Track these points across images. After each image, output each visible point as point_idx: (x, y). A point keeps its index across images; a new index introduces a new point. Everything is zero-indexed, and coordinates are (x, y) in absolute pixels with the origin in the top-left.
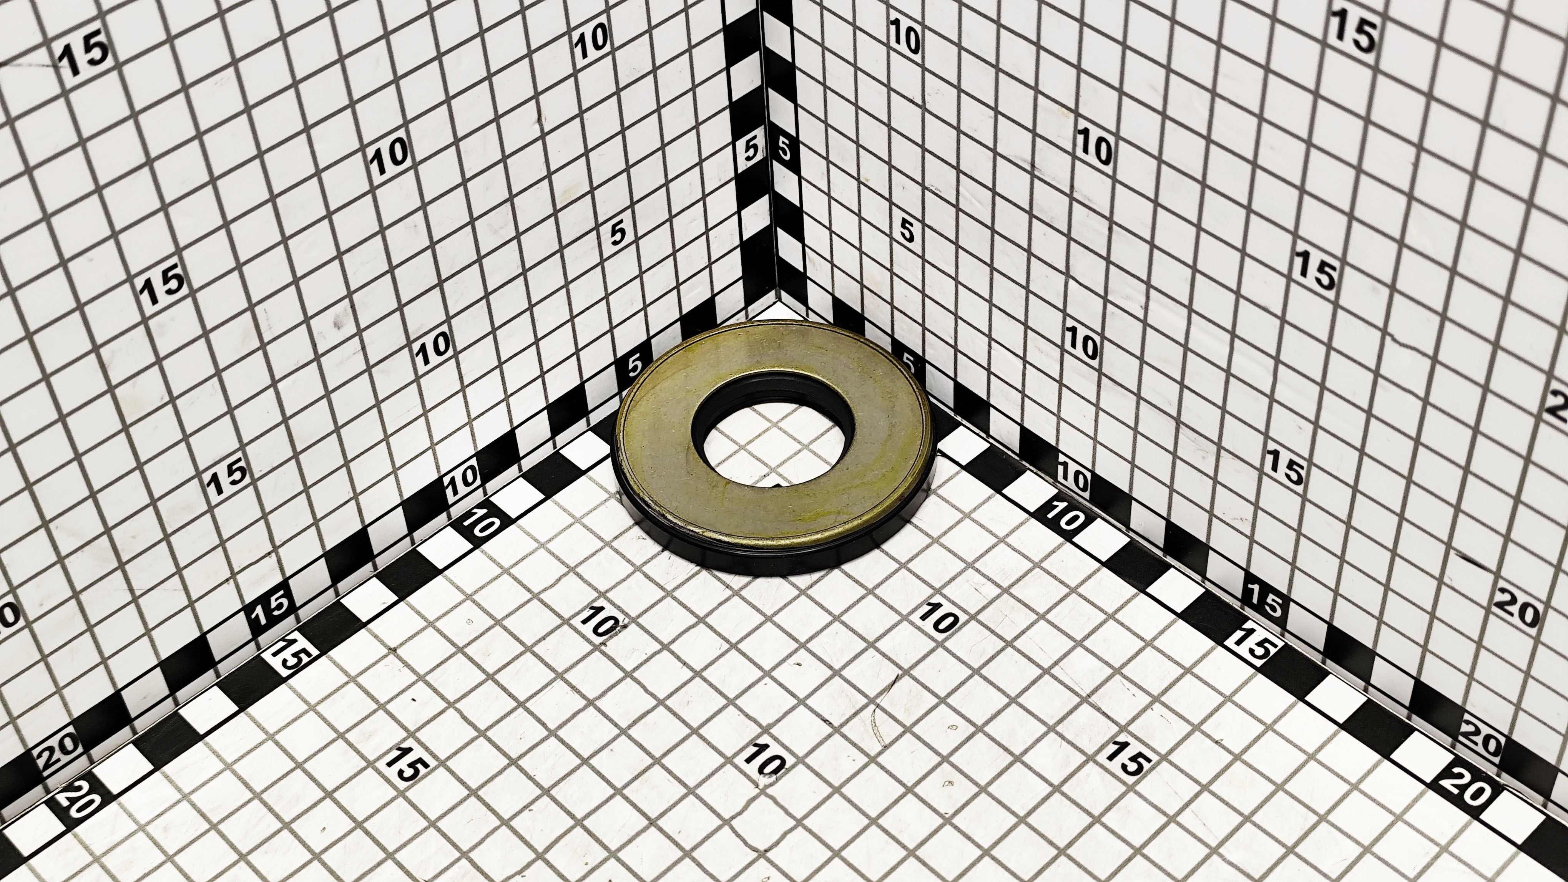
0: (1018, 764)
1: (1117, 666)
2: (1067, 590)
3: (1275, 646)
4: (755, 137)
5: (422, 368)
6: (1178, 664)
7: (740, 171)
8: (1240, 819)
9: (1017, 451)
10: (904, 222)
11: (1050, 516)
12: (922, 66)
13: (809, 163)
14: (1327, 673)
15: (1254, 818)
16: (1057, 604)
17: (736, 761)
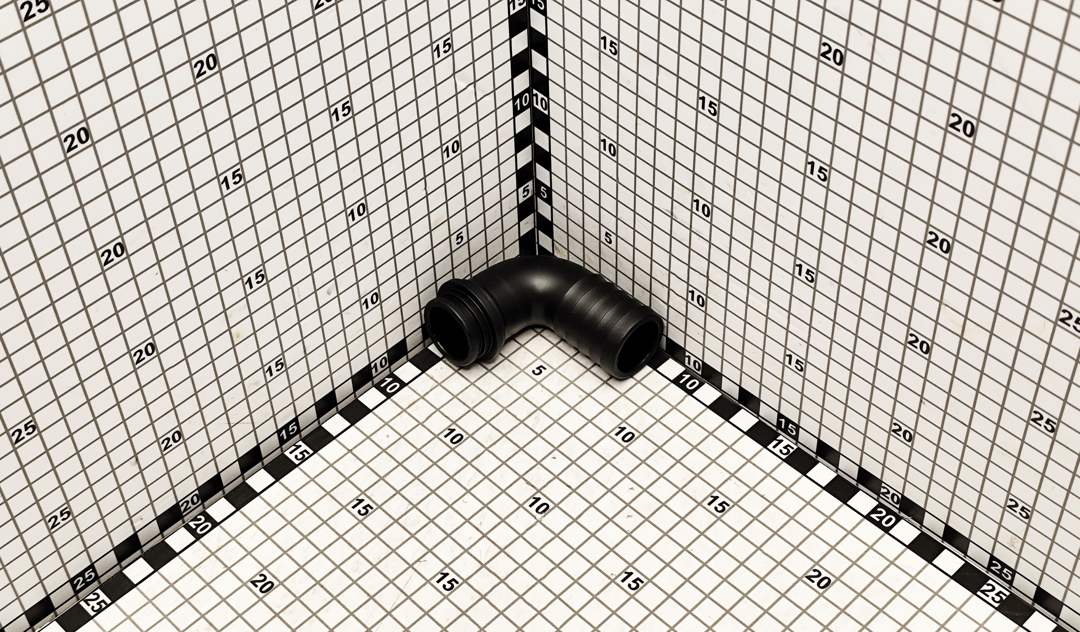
0: (664, 507)
1: (713, 458)
2: (689, 421)
3: (792, 449)
4: (528, 186)
5: (365, 311)
6: (744, 457)
7: (520, 203)
8: (772, 533)
10: (607, 234)
11: (681, 382)
12: (617, 162)
13: (558, 201)
14: (818, 463)
15: (779, 533)
16: (684, 427)
17: (525, 506)
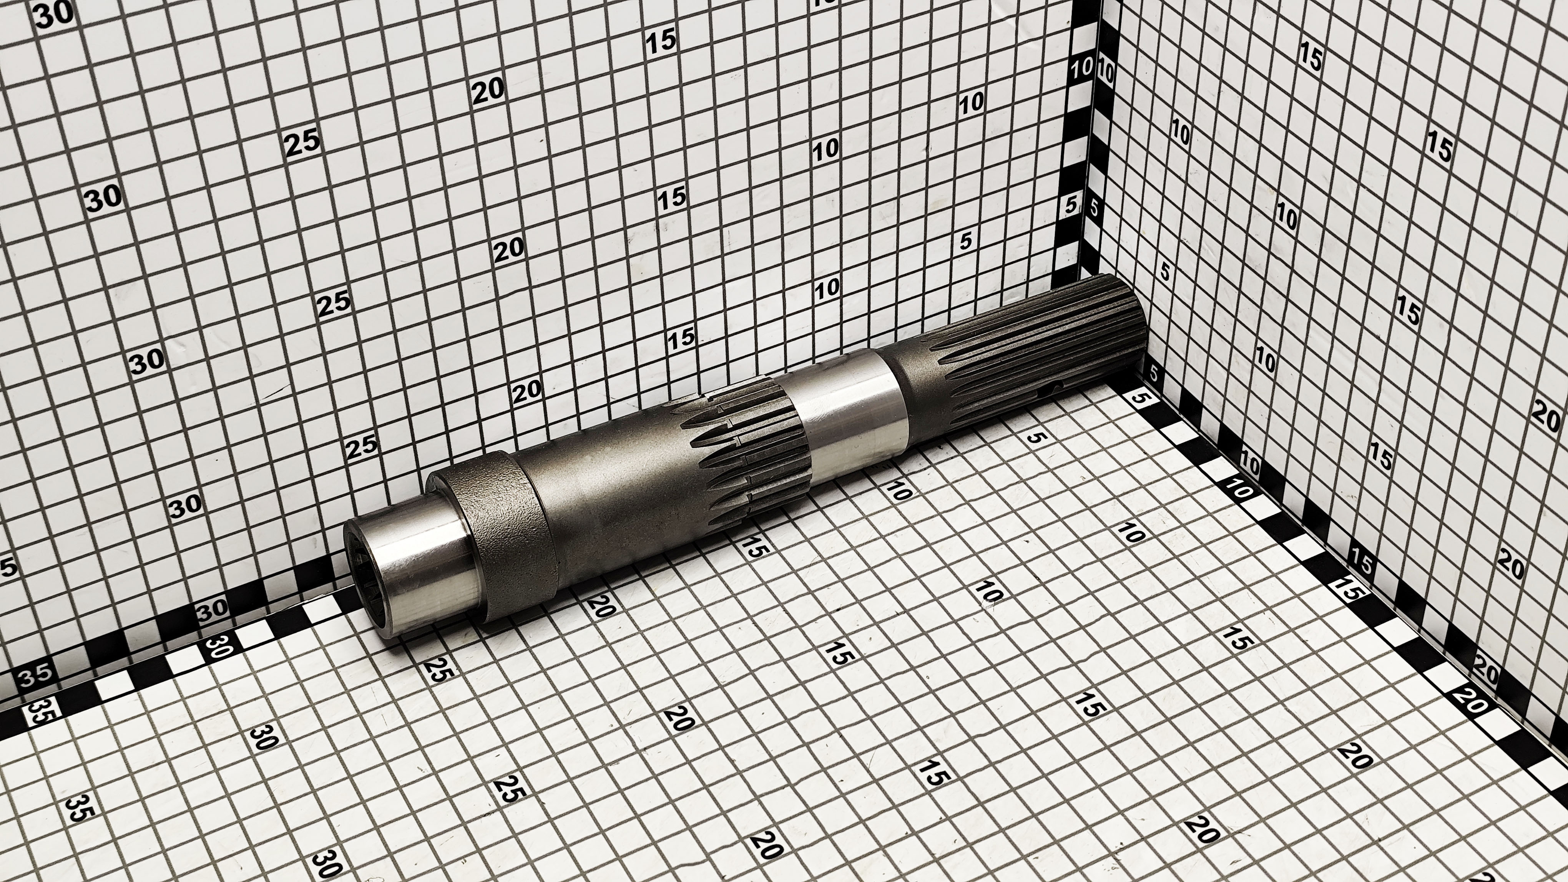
0: (1161, 627)
1: (1248, 583)
2: (1227, 533)
3: (1364, 593)
4: (1075, 197)
5: (818, 301)
6: (1292, 591)
7: (1060, 219)
8: (1305, 688)
9: (1216, 442)
10: (1165, 265)
11: (1229, 486)
12: (1189, 153)
13: (1110, 220)
14: (1396, 616)
15: (1314, 689)
16: (1217, 540)
17: (970, 588)
